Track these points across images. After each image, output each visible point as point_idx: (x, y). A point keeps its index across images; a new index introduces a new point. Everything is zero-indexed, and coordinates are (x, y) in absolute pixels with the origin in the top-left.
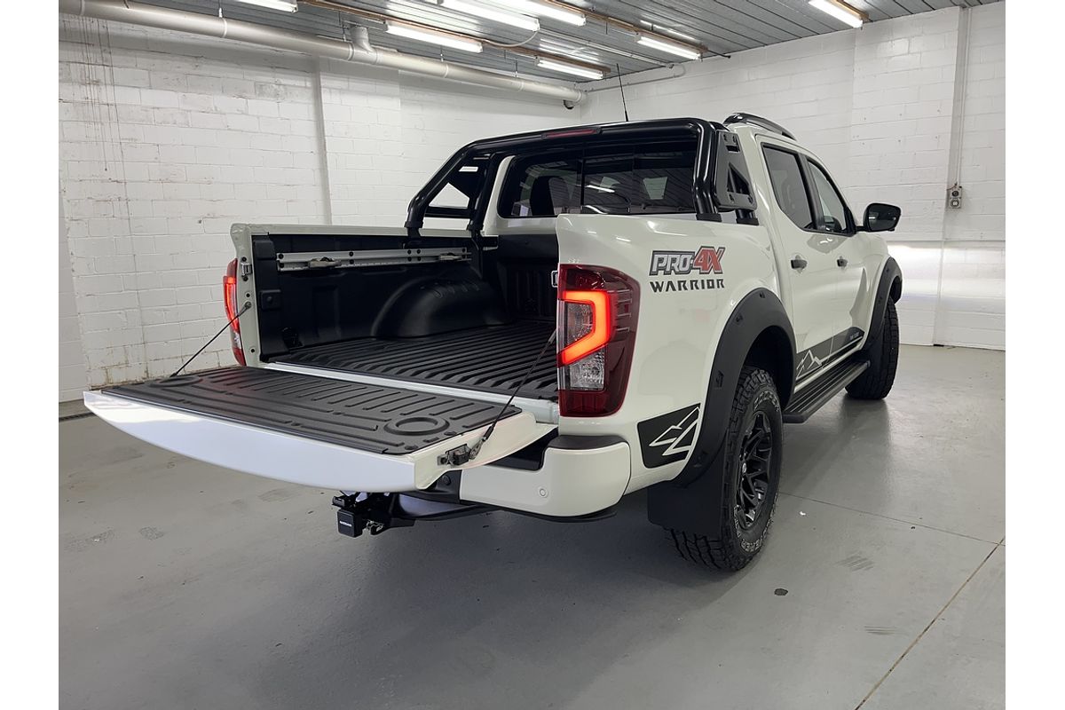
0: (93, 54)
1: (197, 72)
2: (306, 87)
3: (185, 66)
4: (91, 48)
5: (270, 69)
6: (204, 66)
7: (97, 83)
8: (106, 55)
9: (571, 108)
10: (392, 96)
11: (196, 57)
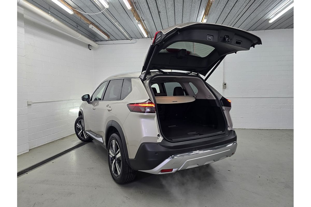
9: (90, 50)
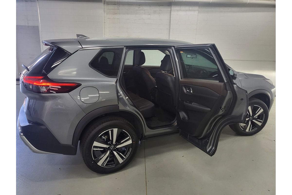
0: (116, 7)
1: (139, 9)
2: (168, 10)
3: (136, 8)
4: (116, 5)
5: (158, 6)
6: (141, 8)
7: (116, 14)
8: (119, 7)
10: (195, 11)
11: (139, 5)
